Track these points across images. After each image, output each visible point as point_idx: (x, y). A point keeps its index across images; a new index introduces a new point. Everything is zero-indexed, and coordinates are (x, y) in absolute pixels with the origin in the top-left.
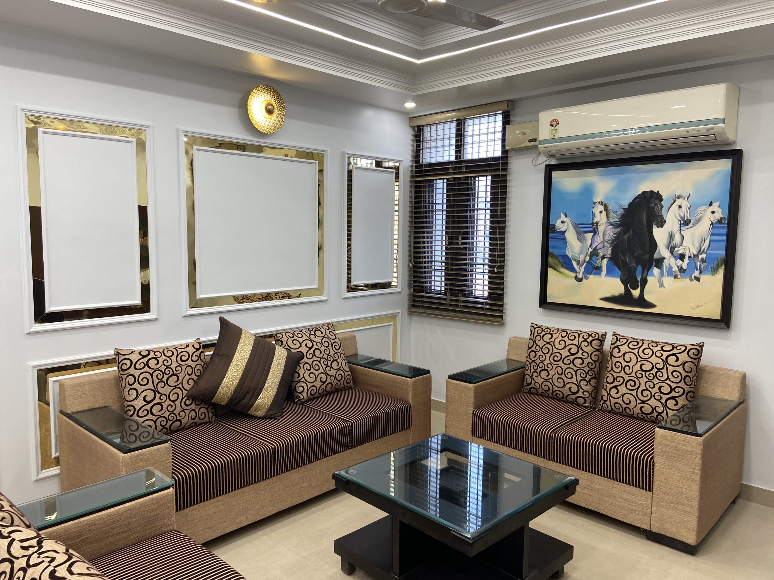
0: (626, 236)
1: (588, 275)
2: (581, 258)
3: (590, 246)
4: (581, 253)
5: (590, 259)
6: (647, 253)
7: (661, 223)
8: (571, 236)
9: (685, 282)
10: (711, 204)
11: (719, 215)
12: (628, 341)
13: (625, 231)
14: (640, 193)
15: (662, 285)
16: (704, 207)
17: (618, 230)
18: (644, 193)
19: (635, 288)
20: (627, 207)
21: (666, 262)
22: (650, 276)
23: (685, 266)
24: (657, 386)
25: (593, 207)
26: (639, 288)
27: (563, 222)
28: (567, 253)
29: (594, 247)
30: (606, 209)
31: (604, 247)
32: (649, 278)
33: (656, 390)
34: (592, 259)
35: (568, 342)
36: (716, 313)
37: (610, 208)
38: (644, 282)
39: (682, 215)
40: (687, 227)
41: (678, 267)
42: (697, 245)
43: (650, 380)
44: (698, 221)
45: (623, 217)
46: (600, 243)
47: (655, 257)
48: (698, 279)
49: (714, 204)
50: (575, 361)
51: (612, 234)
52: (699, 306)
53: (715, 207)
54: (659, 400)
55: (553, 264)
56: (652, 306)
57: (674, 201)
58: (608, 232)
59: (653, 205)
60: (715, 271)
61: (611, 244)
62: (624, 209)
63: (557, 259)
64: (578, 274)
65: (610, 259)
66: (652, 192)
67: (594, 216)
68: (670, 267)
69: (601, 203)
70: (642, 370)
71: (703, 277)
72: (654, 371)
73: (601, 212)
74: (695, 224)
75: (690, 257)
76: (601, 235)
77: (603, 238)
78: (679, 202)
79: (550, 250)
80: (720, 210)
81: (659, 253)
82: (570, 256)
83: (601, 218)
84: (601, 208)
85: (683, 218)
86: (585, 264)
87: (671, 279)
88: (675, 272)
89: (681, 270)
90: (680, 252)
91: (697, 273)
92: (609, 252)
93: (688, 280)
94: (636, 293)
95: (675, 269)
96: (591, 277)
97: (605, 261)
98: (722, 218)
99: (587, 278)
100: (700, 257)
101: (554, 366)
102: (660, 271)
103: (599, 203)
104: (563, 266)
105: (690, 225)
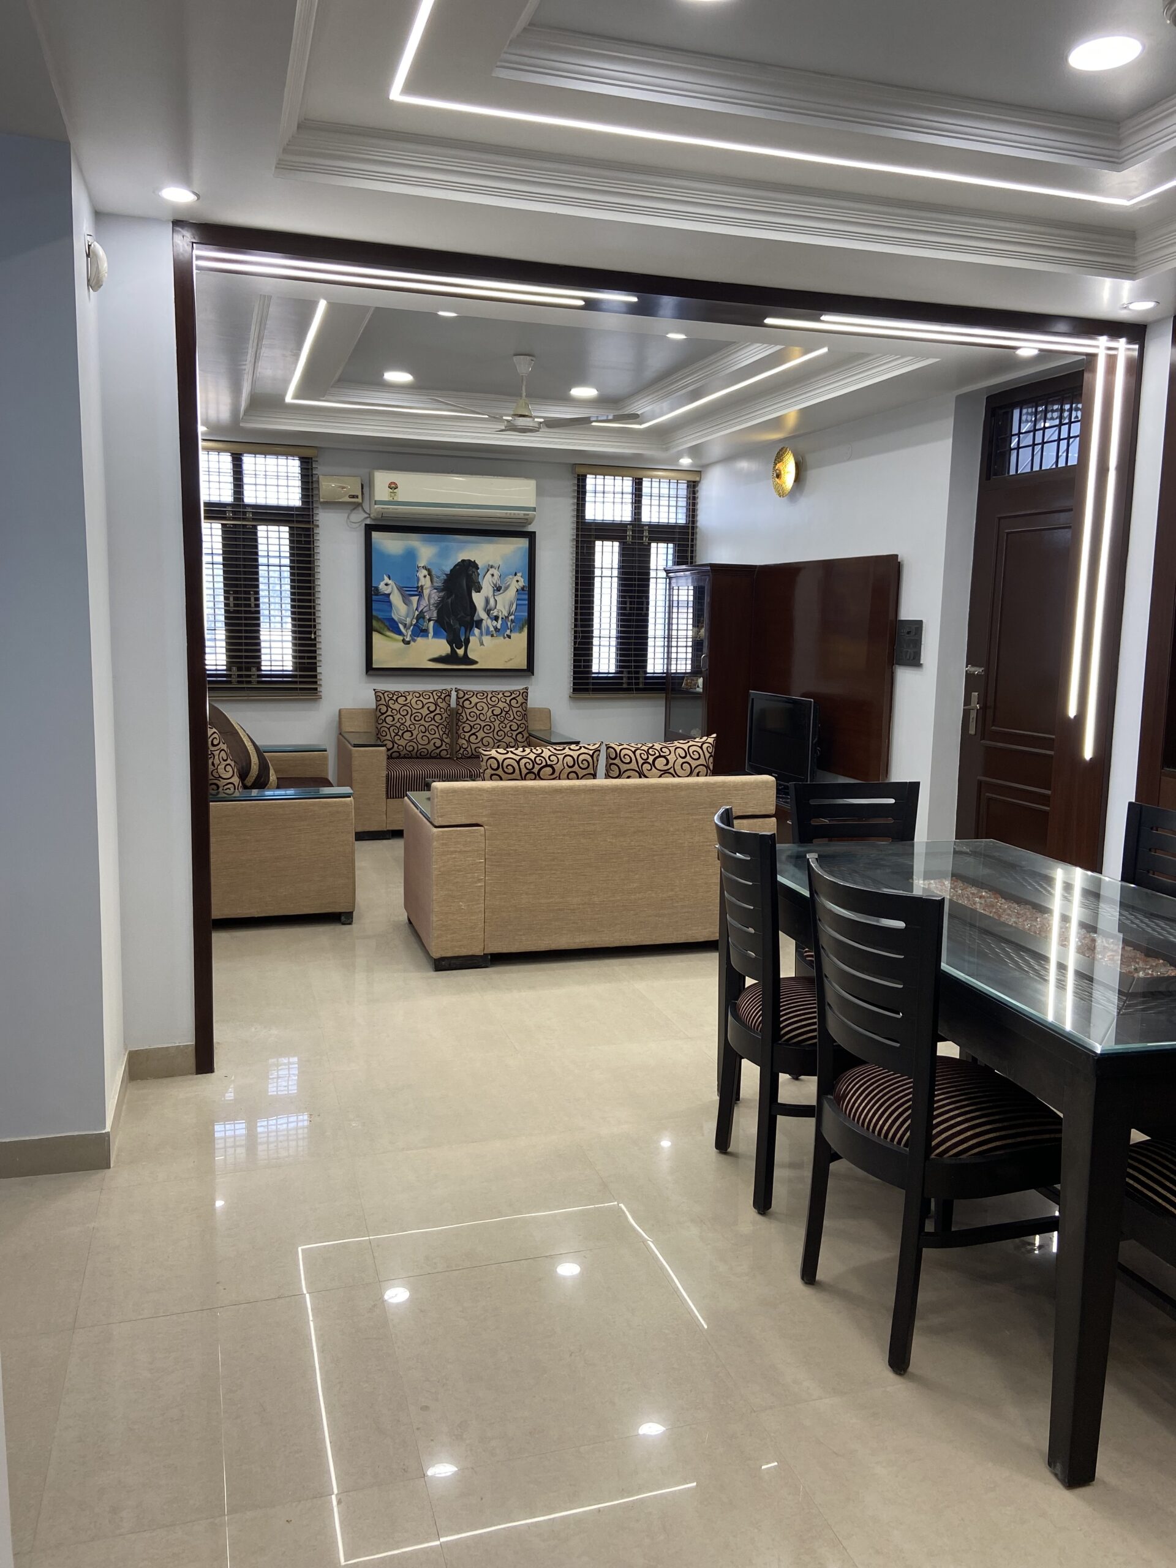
0: (449, 600)
1: (416, 638)
2: (408, 621)
3: (417, 609)
4: (407, 616)
5: (417, 622)
6: (468, 615)
7: (479, 590)
8: (396, 599)
9: (500, 640)
10: (516, 574)
11: (522, 583)
12: (475, 694)
13: (448, 595)
14: (460, 561)
15: (482, 644)
16: (511, 576)
17: (442, 594)
18: (463, 561)
19: (459, 649)
20: (449, 573)
21: (484, 623)
22: (472, 635)
23: (499, 627)
24: (508, 726)
25: (417, 571)
26: (463, 648)
27: (387, 585)
28: (393, 616)
29: (420, 610)
30: (430, 574)
31: (430, 610)
32: (471, 638)
33: (508, 729)
34: (419, 621)
35: (425, 701)
36: (523, 665)
37: (433, 573)
38: (467, 641)
39: (495, 583)
40: (499, 593)
41: (494, 627)
42: (507, 608)
43: (502, 722)
44: (507, 588)
45: (446, 582)
46: (425, 607)
47: (475, 618)
48: (509, 637)
49: (518, 574)
50: (436, 717)
51: (436, 598)
52: (511, 659)
53: (518, 577)
54: (511, 737)
55: (378, 628)
56: (475, 662)
57: (488, 570)
58: (433, 596)
59: (471, 572)
60: (521, 630)
61: (436, 607)
62: (446, 575)
63: (382, 622)
64: (405, 638)
65: (436, 621)
66: (469, 560)
67: (418, 580)
68: (488, 628)
69: (424, 568)
70: (494, 715)
71: (513, 635)
72: (503, 714)
73: (425, 577)
74: (504, 591)
75: (502, 618)
76: (426, 598)
77: (429, 601)
78: (491, 571)
79: (374, 613)
80: (522, 580)
81: (478, 615)
82: (396, 619)
83: (425, 582)
84: (425, 572)
85: (495, 585)
86: (412, 627)
87: (489, 637)
88: (492, 631)
89: (496, 629)
90: (495, 614)
91: (508, 632)
92: (435, 615)
93: (502, 638)
94: (461, 652)
95: (492, 629)
96: (419, 639)
97: (432, 623)
98: (524, 586)
99: (414, 641)
100: (510, 618)
101: (417, 726)
102: (479, 631)
103: (423, 567)
104: (389, 629)
105: (501, 591)
